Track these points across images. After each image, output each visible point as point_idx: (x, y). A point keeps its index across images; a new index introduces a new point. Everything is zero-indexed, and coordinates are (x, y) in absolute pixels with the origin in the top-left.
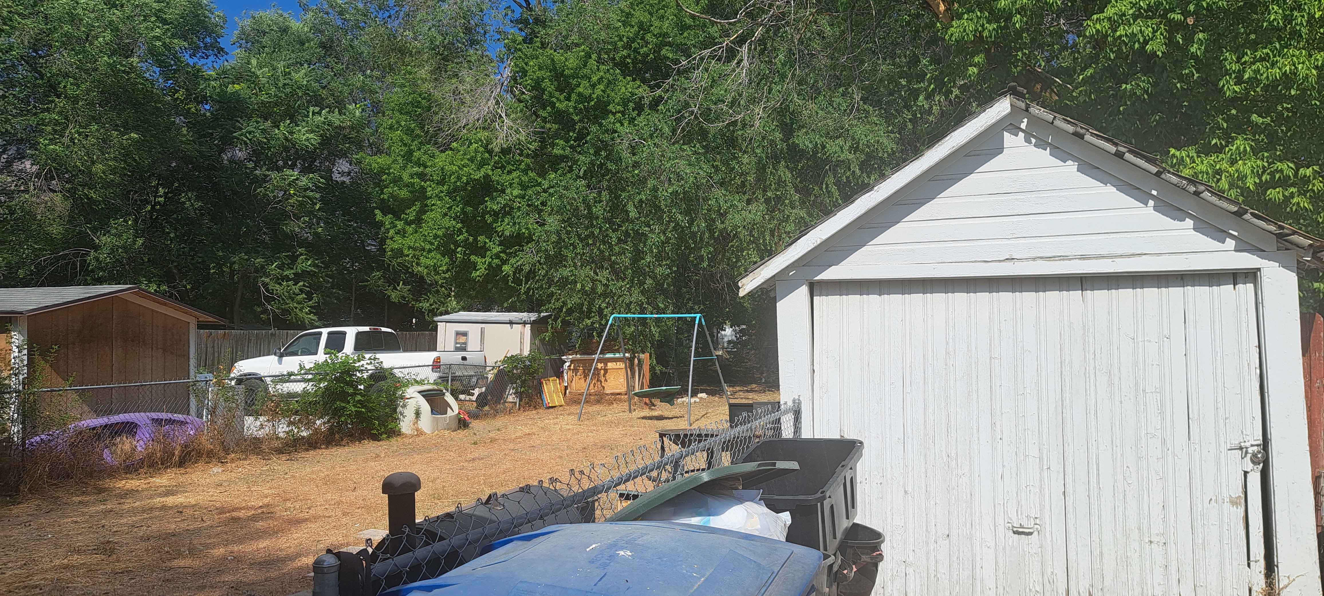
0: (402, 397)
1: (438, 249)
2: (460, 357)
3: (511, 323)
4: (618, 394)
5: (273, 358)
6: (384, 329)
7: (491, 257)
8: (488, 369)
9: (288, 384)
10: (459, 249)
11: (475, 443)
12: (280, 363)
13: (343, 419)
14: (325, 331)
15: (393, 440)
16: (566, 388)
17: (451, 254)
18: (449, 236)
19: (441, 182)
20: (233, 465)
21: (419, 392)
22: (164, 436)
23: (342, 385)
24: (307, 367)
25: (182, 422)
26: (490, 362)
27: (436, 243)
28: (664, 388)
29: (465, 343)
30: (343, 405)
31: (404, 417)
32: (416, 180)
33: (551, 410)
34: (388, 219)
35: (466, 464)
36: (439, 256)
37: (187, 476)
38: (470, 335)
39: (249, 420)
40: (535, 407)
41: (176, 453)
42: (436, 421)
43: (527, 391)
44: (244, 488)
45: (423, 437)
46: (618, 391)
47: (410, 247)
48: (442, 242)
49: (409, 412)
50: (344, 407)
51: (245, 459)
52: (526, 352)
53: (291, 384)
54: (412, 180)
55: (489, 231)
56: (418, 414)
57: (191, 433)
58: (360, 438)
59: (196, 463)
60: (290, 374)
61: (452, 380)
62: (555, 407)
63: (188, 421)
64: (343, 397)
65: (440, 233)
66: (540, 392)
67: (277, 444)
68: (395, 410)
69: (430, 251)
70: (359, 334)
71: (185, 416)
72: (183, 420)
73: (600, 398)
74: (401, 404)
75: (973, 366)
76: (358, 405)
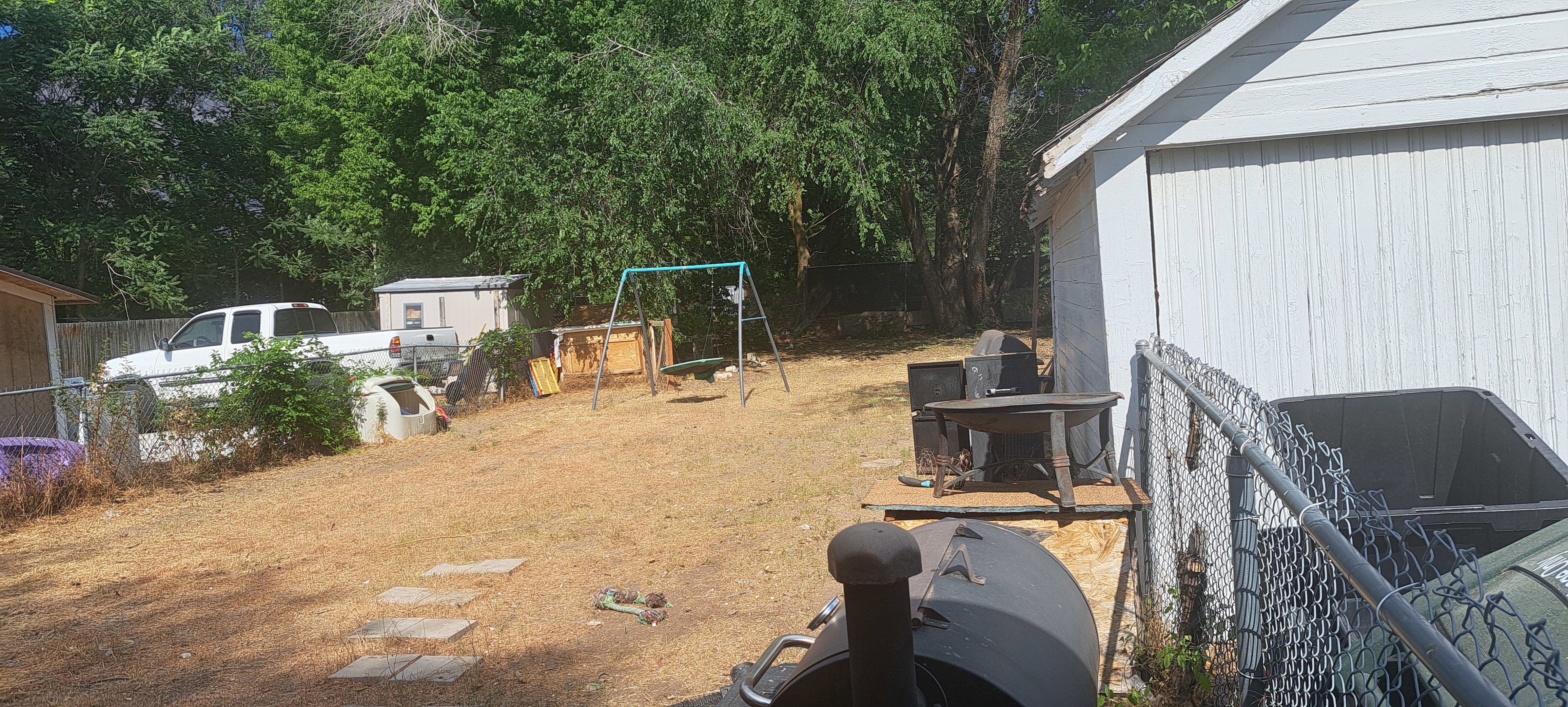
0: (358, 394)
1: (365, 197)
2: (425, 336)
3: (477, 289)
4: (630, 374)
5: (159, 353)
6: (311, 305)
7: (438, 205)
8: (461, 350)
9: (198, 385)
10: (394, 197)
11: (473, 449)
12: (169, 359)
13: (280, 428)
14: (229, 313)
15: (354, 453)
16: (560, 370)
17: (382, 203)
18: (380, 180)
19: (360, 109)
20: (136, 504)
21: (381, 385)
22: (25, 471)
23: (275, 382)
24: (225, 359)
25: (51, 448)
26: (463, 341)
27: (361, 189)
28: (703, 361)
29: (420, 320)
30: (279, 409)
31: (362, 421)
32: (325, 107)
33: (547, 399)
34: (287, 162)
35: (476, 478)
36: (367, 207)
37: (69, 526)
38: (425, 308)
39: (149, 440)
40: (523, 397)
41: (47, 494)
42: (409, 422)
43: (513, 376)
44: (163, 538)
45: (393, 445)
46: (630, 370)
47: (326, 196)
48: (370, 186)
49: (370, 414)
50: (280, 412)
51: (151, 494)
52: (504, 327)
53: (204, 385)
54: (319, 108)
55: (433, 171)
56: (382, 415)
57: (66, 463)
58: (306, 453)
59: (77, 505)
60: (201, 371)
61: (418, 368)
62: (550, 395)
63: (60, 446)
64: (277, 397)
65: (366, 175)
66: (528, 377)
67: (191, 469)
68: (348, 412)
69: (354, 200)
70: (278, 313)
71: (53, 440)
72: (53, 445)
73: (607, 380)
74: (358, 402)
75: (1424, 268)
76: (300, 408)
